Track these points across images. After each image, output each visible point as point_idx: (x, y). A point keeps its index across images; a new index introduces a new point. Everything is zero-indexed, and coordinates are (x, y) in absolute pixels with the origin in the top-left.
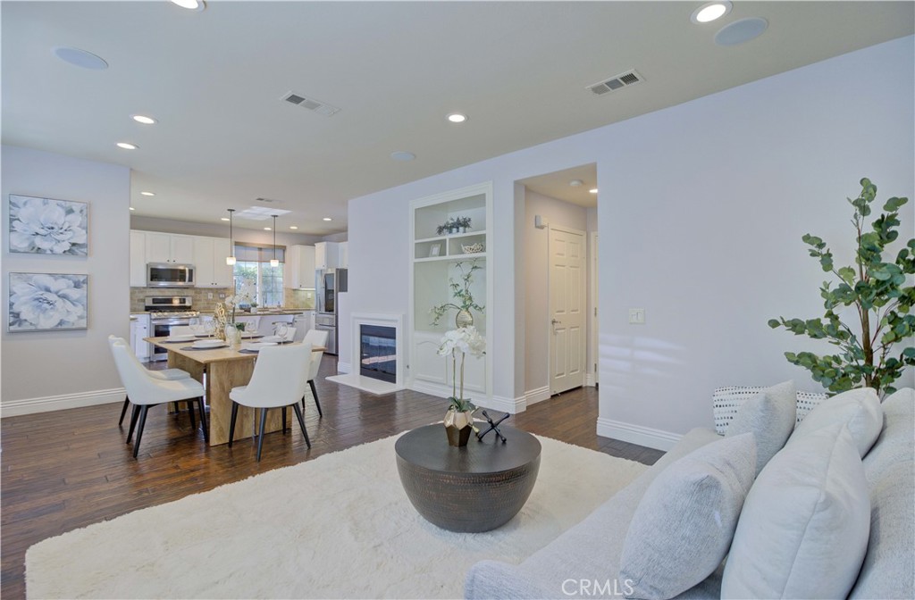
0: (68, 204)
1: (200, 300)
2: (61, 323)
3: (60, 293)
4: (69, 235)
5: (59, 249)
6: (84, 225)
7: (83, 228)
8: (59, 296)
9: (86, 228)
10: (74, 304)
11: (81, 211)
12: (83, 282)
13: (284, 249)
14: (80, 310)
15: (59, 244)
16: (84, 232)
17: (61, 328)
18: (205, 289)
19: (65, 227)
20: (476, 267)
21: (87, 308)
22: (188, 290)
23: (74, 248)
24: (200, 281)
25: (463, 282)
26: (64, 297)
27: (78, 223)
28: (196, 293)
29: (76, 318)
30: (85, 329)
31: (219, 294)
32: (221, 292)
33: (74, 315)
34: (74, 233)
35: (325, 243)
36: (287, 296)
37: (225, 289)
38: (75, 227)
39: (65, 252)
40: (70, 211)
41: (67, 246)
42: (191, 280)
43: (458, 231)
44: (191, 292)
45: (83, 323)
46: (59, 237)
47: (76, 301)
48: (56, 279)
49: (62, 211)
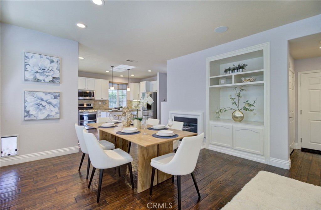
0: (52, 58)
1: (96, 105)
2: (48, 116)
3: (48, 101)
4: (52, 73)
5: (47, 80)
6: (59, 69)
7: (58, 70)
8: (47, 103)
9: (59, 70)
10: (54, 107)
11: (57, 62)
12: (58, 96)
13: (127, 84)
14: (56, 110)
15: (47, 77)
16: (59, 72)
17: (48, 118)
18: (98, 100)
19: (50, 69)
20: (243, 90)
21: (60, 108)
22: (92, 101)
23: (54, 79)
24: (97, 97)
25: (237, 97)
26: (50, 103)
27: (56, 68)
28: (95, 102)
29: (55, 114)
30: (58, 119)
31: (103, 102)
32: (104, 102)
33: (54, 112)
34: (54, 72)
35: (145, 81)
36: (128, 104)
37: (105, 100)
38: (54, 69)
39: (50, 81)
40: (52, 62)
41: (51, 79)
42: (93, 96)
43: (238, 71)
44: (93, 102)
45: (58, 116)
46: (47, 74)
47: (55, 105)
48: (46, 95)
49: (49, 62)
